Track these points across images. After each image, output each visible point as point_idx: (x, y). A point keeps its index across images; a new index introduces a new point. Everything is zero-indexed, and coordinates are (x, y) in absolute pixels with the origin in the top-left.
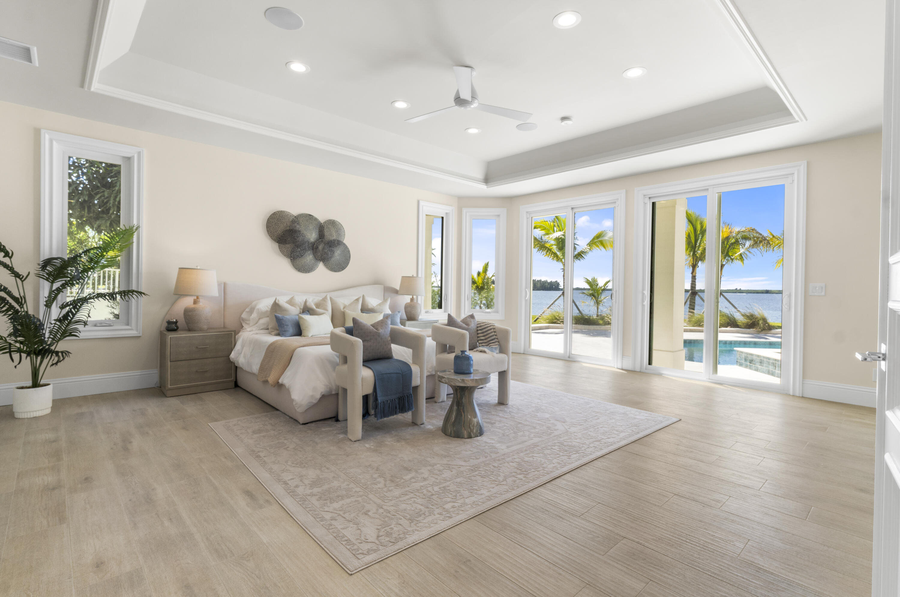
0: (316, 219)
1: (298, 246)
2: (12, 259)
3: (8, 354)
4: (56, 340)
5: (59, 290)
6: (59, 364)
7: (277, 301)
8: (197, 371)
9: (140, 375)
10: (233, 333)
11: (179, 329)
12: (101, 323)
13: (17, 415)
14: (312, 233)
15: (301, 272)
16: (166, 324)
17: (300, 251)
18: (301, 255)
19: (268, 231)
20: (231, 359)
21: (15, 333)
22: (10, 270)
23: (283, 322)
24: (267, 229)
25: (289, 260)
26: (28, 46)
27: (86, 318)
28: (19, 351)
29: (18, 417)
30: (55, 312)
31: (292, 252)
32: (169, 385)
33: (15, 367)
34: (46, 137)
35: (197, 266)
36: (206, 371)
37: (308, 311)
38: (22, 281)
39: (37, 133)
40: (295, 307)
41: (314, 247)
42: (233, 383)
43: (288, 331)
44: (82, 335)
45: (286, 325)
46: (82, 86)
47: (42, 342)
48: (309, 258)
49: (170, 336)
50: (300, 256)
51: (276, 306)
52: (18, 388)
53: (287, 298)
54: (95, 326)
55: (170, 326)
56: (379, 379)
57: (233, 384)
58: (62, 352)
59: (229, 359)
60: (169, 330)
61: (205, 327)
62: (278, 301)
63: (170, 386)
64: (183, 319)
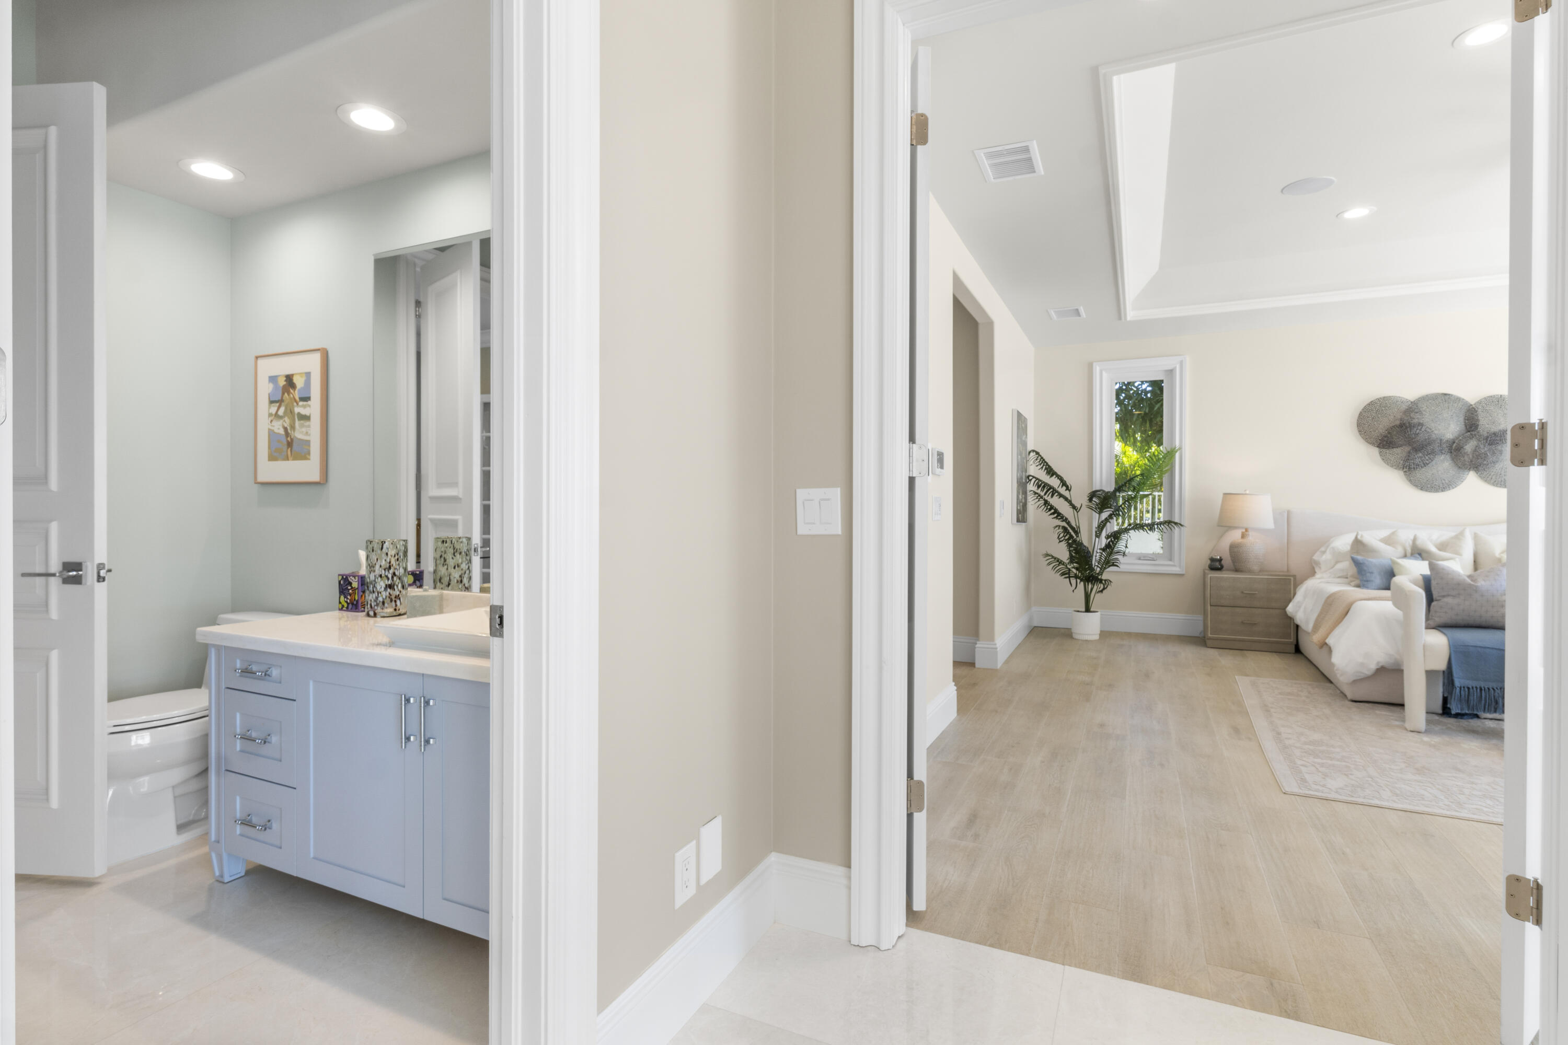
0: (1458, 399)
1: (1416, 450)
2: (1071, 492)
3: (1068, 579)
4: (1103, 569)
5: (1107, 520)
6: (1104, 592)
7: (1359, 537)
8: (1242, 622)
9: (1184, 619)
10: (1292, 578)
11: (1224, 569)
12: (1144, 557)
13: (1075, 636)
14: (1449, 424)
15: (1426, 491)
16: (1209, 562)
17: (1421, 457)
18: (1424, 463)
19: (1360, 431)
20: (1288, 613)
21: (1072, 559)
22: (1068, 502)
23: (1365, 568)
24: (1358, 429)
25: (1401, 473)
26: (1076, 308)
27: (1124, 548)
28: (1076, 577)
29: (1077, 638)
30: (1104, 542)
31: (1407, 459)
32: (1209, 634)
33: (1073, 591)
34: (1097, 368)
35: (1245, 491)
36: (1255, 624)
37: (1420, 554)
38: (1077, 512)
39: (1090, 367)
40: (1394, 547)
41: (1454, 449)
42: (1293, 647)
43: (1372, 581)
44: (1123, 567)
45: (1369, 572)
46: (1120, 318)
47: (1092, 569)
48: (1443, 465)
49: (1209, 576)
50: (1423, 465)
51: (1358, 544)
52: (1075, 611)
53: (1384, 533)
54: (1140, 559)
55: (1213, 563)
56: (1458, 652)
57: (1293, 649)
58: (1105, 580)
59: (1286, 612)
60: (1212, 568)
61: (1256, 568)
62: (1362, 536)
63: (1211, 634)
64: (1230, 558)
